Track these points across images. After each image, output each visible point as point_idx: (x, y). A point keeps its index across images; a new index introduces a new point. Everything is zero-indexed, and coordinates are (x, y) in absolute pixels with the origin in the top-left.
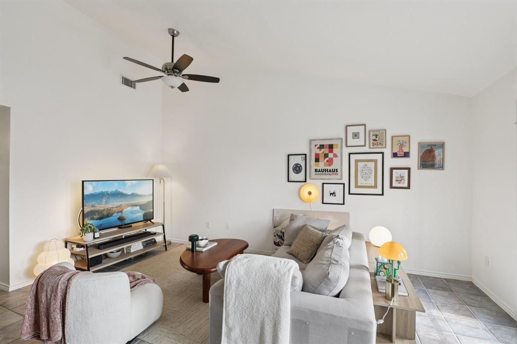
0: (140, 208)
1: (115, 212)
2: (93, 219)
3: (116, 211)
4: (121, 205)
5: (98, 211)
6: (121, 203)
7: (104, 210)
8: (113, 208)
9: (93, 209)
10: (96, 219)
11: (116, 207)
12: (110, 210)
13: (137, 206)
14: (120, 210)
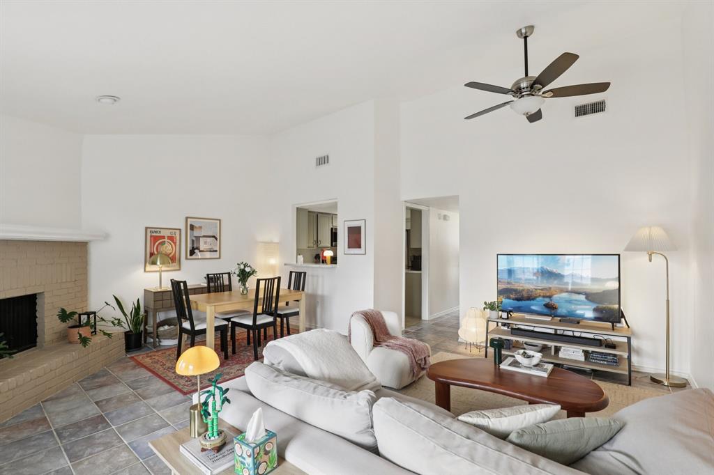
0: (586, 298)
1: (540, 296)
2: (508, 298)
3: (542, 294)
4: (550, 288)
5: (515, 291)
6: (550, 286)
7: (523, 290)
8: (536, 289)
9: (509, 286)
10: (513, 299)
11: (542, 290)
12: (532, 292)
13: (579, 293)
14: (548, 294)
